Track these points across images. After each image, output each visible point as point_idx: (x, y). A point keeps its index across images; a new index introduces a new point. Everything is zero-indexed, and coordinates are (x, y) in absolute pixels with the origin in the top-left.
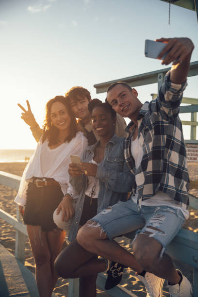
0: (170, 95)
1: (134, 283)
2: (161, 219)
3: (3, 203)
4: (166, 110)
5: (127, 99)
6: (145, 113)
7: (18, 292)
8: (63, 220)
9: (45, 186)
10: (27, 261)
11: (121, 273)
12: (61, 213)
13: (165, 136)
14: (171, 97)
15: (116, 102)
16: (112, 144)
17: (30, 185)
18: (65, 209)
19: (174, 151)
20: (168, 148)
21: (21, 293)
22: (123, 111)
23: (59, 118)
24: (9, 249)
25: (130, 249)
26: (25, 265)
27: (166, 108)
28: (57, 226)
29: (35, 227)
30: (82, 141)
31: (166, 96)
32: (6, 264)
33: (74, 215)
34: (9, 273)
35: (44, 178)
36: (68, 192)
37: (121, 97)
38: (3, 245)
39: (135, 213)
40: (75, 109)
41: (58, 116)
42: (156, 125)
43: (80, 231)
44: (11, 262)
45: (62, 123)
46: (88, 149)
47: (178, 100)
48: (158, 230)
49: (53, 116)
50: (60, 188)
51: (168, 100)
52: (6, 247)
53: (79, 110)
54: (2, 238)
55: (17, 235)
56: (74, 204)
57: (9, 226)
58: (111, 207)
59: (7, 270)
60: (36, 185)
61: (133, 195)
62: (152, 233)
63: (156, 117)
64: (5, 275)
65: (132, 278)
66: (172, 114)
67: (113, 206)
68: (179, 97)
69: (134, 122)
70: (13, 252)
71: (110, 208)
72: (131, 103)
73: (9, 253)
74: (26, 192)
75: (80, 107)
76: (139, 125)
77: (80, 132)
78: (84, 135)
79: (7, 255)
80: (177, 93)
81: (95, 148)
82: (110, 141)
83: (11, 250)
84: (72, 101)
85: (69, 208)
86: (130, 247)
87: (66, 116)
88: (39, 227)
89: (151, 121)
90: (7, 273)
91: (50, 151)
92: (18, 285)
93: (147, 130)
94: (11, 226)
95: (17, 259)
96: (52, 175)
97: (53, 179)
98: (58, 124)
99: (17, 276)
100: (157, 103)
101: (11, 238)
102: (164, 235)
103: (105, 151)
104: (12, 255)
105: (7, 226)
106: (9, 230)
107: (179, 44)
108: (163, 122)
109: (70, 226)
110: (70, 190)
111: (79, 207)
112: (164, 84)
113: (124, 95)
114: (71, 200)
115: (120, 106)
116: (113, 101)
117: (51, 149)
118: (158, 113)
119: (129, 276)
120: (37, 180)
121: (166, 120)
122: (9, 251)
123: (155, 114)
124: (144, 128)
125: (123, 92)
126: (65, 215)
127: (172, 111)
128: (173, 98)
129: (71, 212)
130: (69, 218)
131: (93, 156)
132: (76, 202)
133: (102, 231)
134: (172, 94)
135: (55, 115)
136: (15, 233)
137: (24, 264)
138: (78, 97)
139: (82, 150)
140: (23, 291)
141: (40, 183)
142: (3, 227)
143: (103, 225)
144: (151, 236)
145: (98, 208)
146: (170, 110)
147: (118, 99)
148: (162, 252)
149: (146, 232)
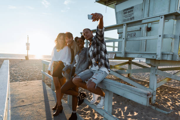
2: (97, 75)
4: (99, 38)
5: (88, 34)
7: (51, 100)
20: (101, 50)
35: (58, 61)
43: (74, 79)
44: (50, 91)
47: (102, 35)
48: (95, 79)
60: (55, 64)
64: (48, 94)
70: (51, 88)
97: (61, 61)
99: (51, 95)
102: (97, 80)
108: (98, 42)
137: (54, 91)
141: (57, 63)
143: (81, 77)
144: (92, 81)
147: (85, 34)
148: (96, 86)
149: (91, 80)
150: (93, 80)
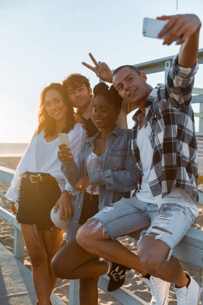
0: (180, 80)
1: (139, 283)
2: (168, 219)
3: (2, 199)
4: (177, 97)
5: (134, 83)
6: (154, 100)
7: (17, 292)
8: (61, 219)
9: (40, 182)
10: (27, 259)
11: (123, 276)
12: (59, 211)
13: (176, 126)
14: (180, 83)
15: (122, 86)
16: (115, 135)
17: (24, 181)
18: (63, 206)
19: (185, 142)
20: (179, 139)
21: (19, 293)
22: (129, 96)
23: (53, 107)
24: (8, 247)
25: (134, 247)
26: (25, 264)
27: (176, 95)
28: (54, 225)
29: (31, 226)
30: (80, 133)
31: (174, 82)
32: (5, 263)
33: (73, 214)
34: (7, 272)
35: (39, 173)
36: (66, 189)
37: (128, 81)
38: (2, 243)
39: (139, 211)
40: (73, 97)
41: (53, 105)
42: (165, 114)
44: (9, 261)
45: (57, 113)
46: (87, 141)
47: (188, 85)
48: (167, 232)
49: (47, 105)
50: (57, 184)
51: (178, 86)
52: (4, 244)
53: (77, 97)
54: (2, 236)
55: (16, 233)
56: (72, 201)
57: (8, 223)
58: (113, 204)
59: (5, 270)
60: (30, 181)
61: (137, 191)
62: (159, 234)
63: (165, 105)
64: (4, 274)
65: (137, 277)
66: (183, 101)
67: (116, 203)
68: (190, 82)
69: (142, 110)
70: (11, 250)
71: (112, 206)
72: (138, 87)
73: (8, 251)
74: (18, 189)
75: (78, 95)
76: (147, 113)
77: (78, 123)
78: (83, 127)
79: (6, 253)
80: (187, 78)
81: (96, 140)
82: (113, 132)
83: (10, 248)
84: (70, 88)
85: (67, 206)
86: (134, 246)
87: (61, 104)
88: (35, 226)
89: (159, 109)
90: (5, 272)
91: (46, 143)
92: (16, 285)
93: (155, 120)
94: (10, 224)
95: (16, 257)
96: (48, 170)
97: (49, 175)
98: (53, 114)
99: (15, 276)
100: (166, 89)
101: (10, 235)
102: (171, 236)
103: (107, 143)
104: (10, 253)
105: (6, 223)
106: (8, 227)
107: (181, 21)
108: (173, 111)
109: (69, 225)
110: (68, 186)
111: (78, 205)
112: (172, 68)
113: (131, 78)
114: (70, 197)
115: (127, 90)
116: (119, 85)
117: (47, 141)
118: (167, 101)
119: (134, 276)
120: (32, 176)
121: (177, 108)
122: (8, 248)
123: (163, 102)
124: (152, 117)
125: (130, 75)
126: (63, 214)
127: (182, 98)
128: (183, 83)
129: (69, 209)
130: (67, 216)
131: (93, 148)
132: (75, 199)
133: (104, 230)
134: (181, 79)
135: (49, 104)
136: (13, 230)
138: (76, 83)
139: (80, 143)
140: (22, 291)
141: (34, 179)
142: (2, 223)
144: (157, 237)
145: (100, 204)
146: (180, 96)
147: (124, 83)
148: (170, 255)
149: (151, 233)
150: (161, 236)
